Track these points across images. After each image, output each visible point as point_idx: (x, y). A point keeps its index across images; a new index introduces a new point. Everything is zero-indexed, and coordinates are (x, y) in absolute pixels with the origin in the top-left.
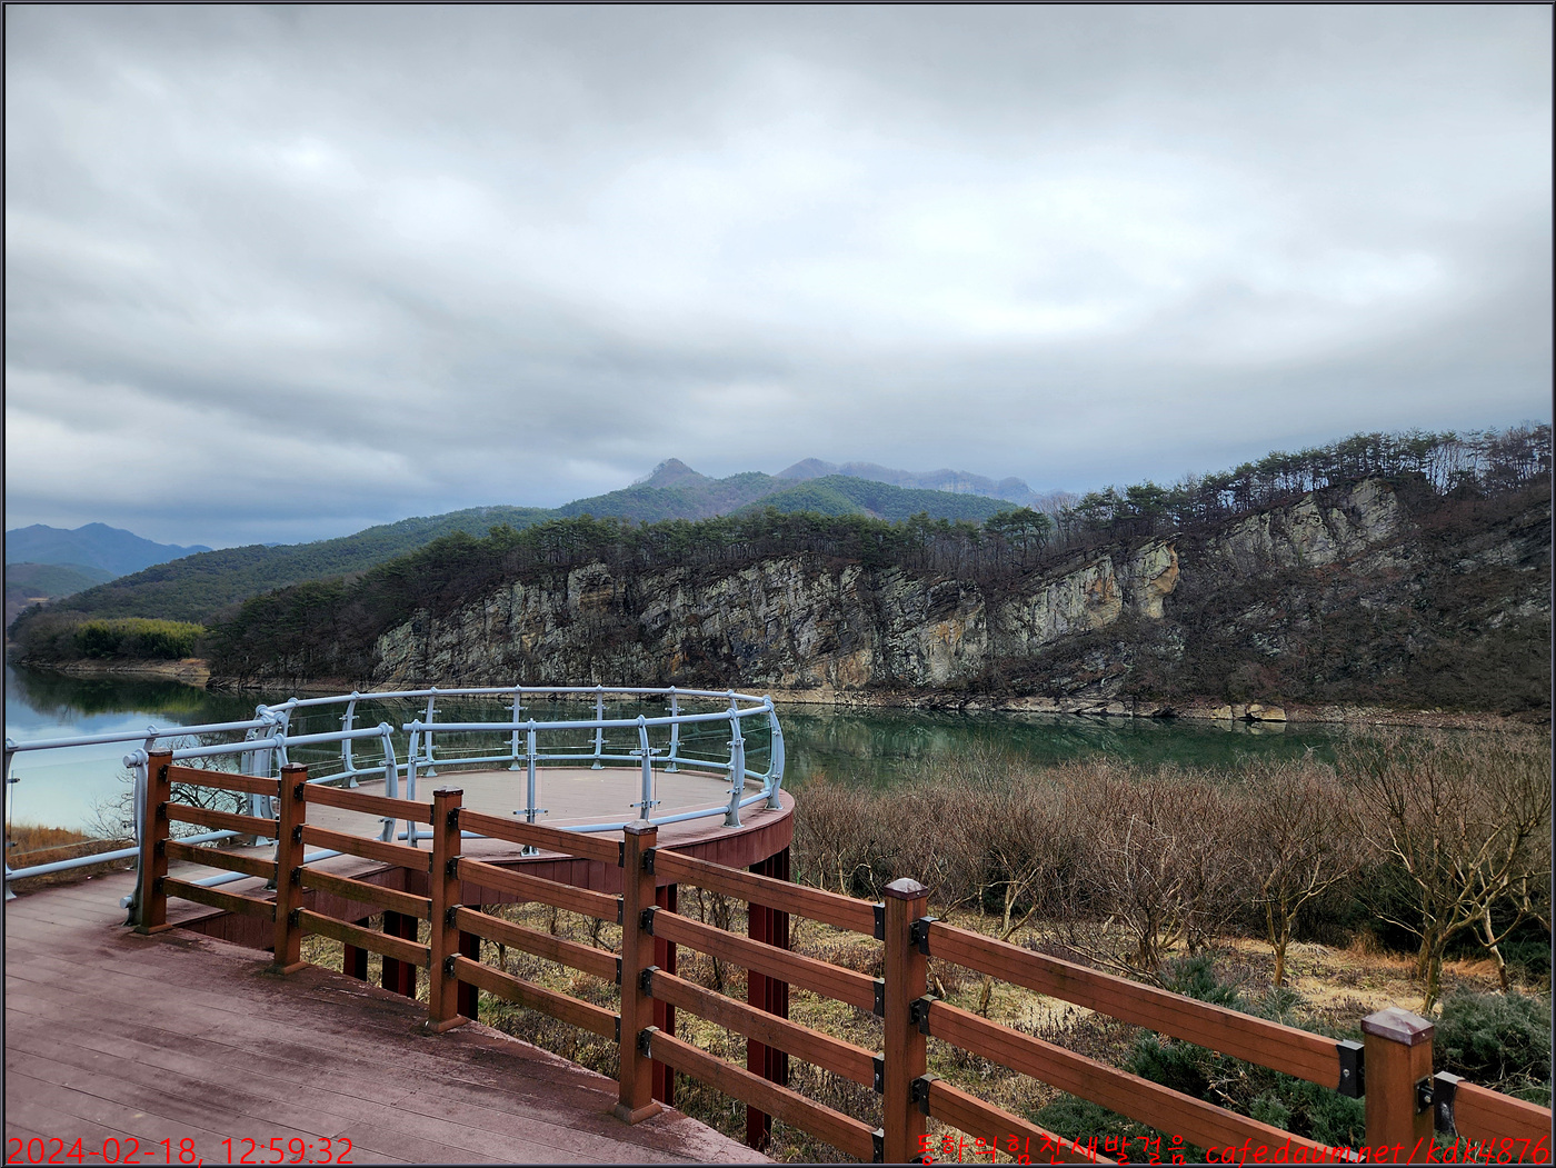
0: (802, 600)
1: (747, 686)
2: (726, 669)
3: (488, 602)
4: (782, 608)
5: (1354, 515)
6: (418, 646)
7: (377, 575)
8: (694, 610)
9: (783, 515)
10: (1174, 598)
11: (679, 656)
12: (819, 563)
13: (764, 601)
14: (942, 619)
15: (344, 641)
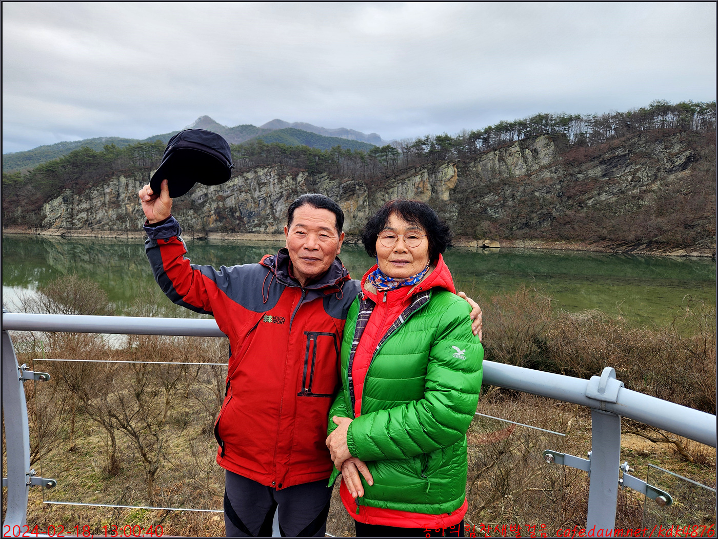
0: (277, 189)
1: (250, 232)
2: (239, 224)
3: (105, 186)
4: (267, 193)
5: (535, 152)
6: (67, 210)
7: (40, 170)
8: (220, 193)
9: (266, 144)
10: (454, 191)
11: (213, 217)
12: (285, 170)
13: (258, 189)
14: (347, 200)
15: (24, 206)
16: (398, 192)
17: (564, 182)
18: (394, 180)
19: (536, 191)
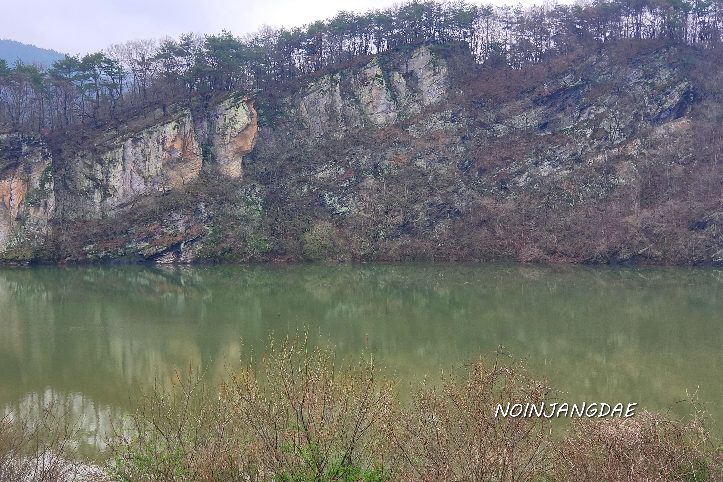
5: (412, 78)
10: (252, 158)
16: (124, 160)
17: (470, 139)
18: (113, 132)
19: (419, 157)
